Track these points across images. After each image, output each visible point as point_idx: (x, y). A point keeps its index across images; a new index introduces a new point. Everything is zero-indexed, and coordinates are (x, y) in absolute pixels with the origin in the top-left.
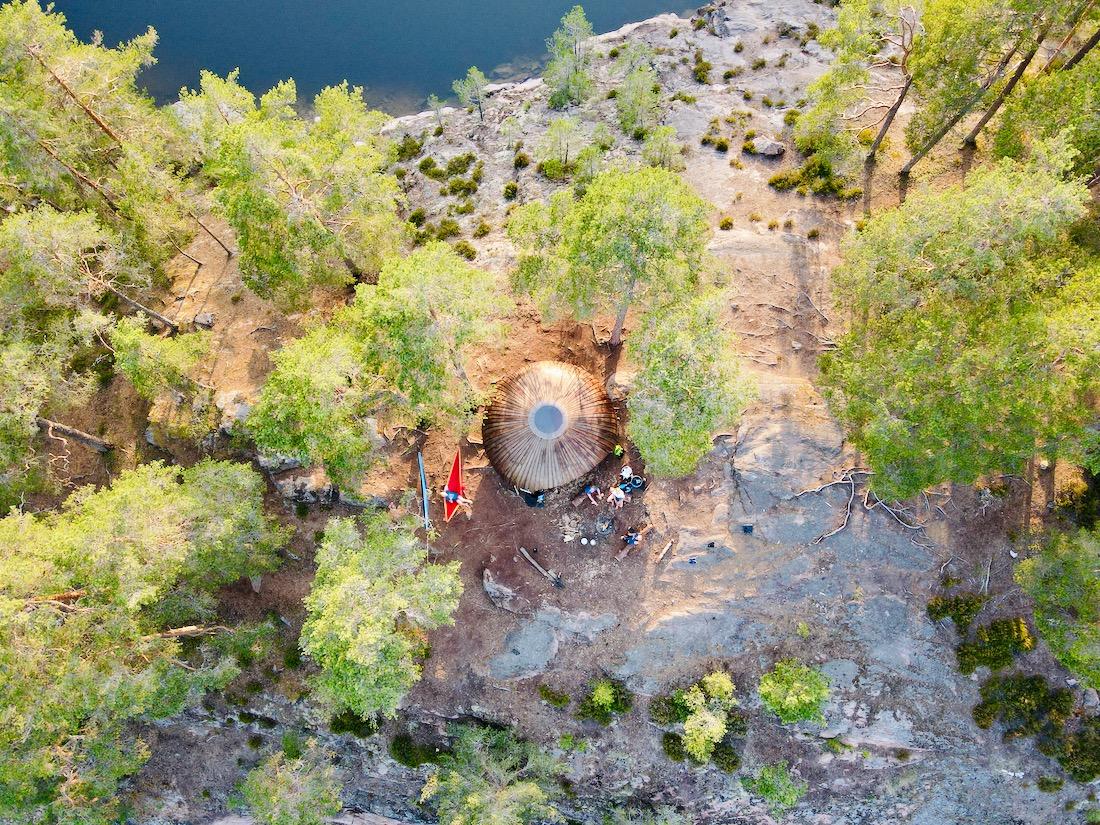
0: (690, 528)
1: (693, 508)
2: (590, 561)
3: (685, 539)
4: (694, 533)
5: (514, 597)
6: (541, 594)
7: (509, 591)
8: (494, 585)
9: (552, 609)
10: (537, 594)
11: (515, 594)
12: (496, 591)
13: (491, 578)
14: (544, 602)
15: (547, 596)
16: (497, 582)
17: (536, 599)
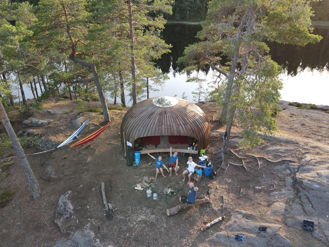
0: (243, 212)
1: (251, 200)
2: (144, 209)
3: (237, 220)
4: (247, 217)
5: (71, 215)
6: (91, 219)
7: (72, 207)
8: (66, 199)
9: (89, 232)
10: (87, 218)
11: (73, 212)
12: (63, 205)
13: (67, 195)
14: (89, 225)
15: (94, 221)
16: (69, 199)
17: (84, 221)
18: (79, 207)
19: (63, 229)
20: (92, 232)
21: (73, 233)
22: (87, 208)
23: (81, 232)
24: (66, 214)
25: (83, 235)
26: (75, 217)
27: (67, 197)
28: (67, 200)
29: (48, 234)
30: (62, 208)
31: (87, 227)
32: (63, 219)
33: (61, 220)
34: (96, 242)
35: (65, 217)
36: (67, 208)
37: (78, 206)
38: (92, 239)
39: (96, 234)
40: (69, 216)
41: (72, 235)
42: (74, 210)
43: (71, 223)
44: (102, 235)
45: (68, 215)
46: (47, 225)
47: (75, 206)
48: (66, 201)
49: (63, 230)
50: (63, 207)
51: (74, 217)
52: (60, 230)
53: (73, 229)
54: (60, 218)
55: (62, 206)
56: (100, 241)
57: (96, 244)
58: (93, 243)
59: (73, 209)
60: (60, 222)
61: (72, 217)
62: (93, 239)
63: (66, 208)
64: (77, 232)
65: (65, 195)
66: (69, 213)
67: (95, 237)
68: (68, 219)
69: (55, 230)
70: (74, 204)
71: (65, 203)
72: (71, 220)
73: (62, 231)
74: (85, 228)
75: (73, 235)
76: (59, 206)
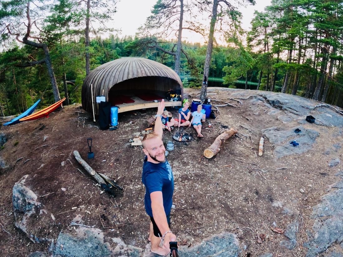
5: (37, 209)
6: (78, 206)
7: (34, 196)
8: (22, 186)
9: (87, 231)
10: (69, 207)
11: (39, 204)
12: (20, 196)
13: (24, 180)
14: (78, 218)
15: (86, 208)
16: (27, 184)
17: (66, 214)
18: (46, 193)
19: (32, 236)
20: (93, 230)
21: (53, 240)
22: (63, 192)
23: (69, 235)
24: (29, 211)
25: (75, 239)
26: (45, 211)
27: (24, 182)
28: (25, 187)
29: (13, 249)
30: (20, 201)
31: (77, 222)
32: (26, 219)
33: (25, 221)
34: (114, 245)
35: (29, 214)
36: (28, 199)
37: (44, 192)
38: (102, 242)
39: (104, 230)
40: (35, 212)
41: (52, 245)
42: (40, 199)
43: (42, 222)
44: (119, 228)
45: (33, 211)
46: (7, 234)
47: (41, 193)
48: (22, 188)
49: (34, 238)
50: (21, 199)
51: (43, 212)
52: (29, 239)
53: (49, 233)
54: (22, 220)
55: (19, 199)
56: (123, 239)
57: (117, 249)
58: (111, 249)
59: (38, 198)
60: (23, 224)
61: (41, 212)
62: (105, 241)
63: (25, 200)
64: (60, 237)
65: (20, 181)
66: (34, 206)
67: (106, 236)
68: (35, 217)
69: (21, 240)
70: (37, 190)
71: (22, 193)
72: (40, 219)
73: (32, 240)
74: (73, 226)
75: (55, 244)
76: (14, 200)
